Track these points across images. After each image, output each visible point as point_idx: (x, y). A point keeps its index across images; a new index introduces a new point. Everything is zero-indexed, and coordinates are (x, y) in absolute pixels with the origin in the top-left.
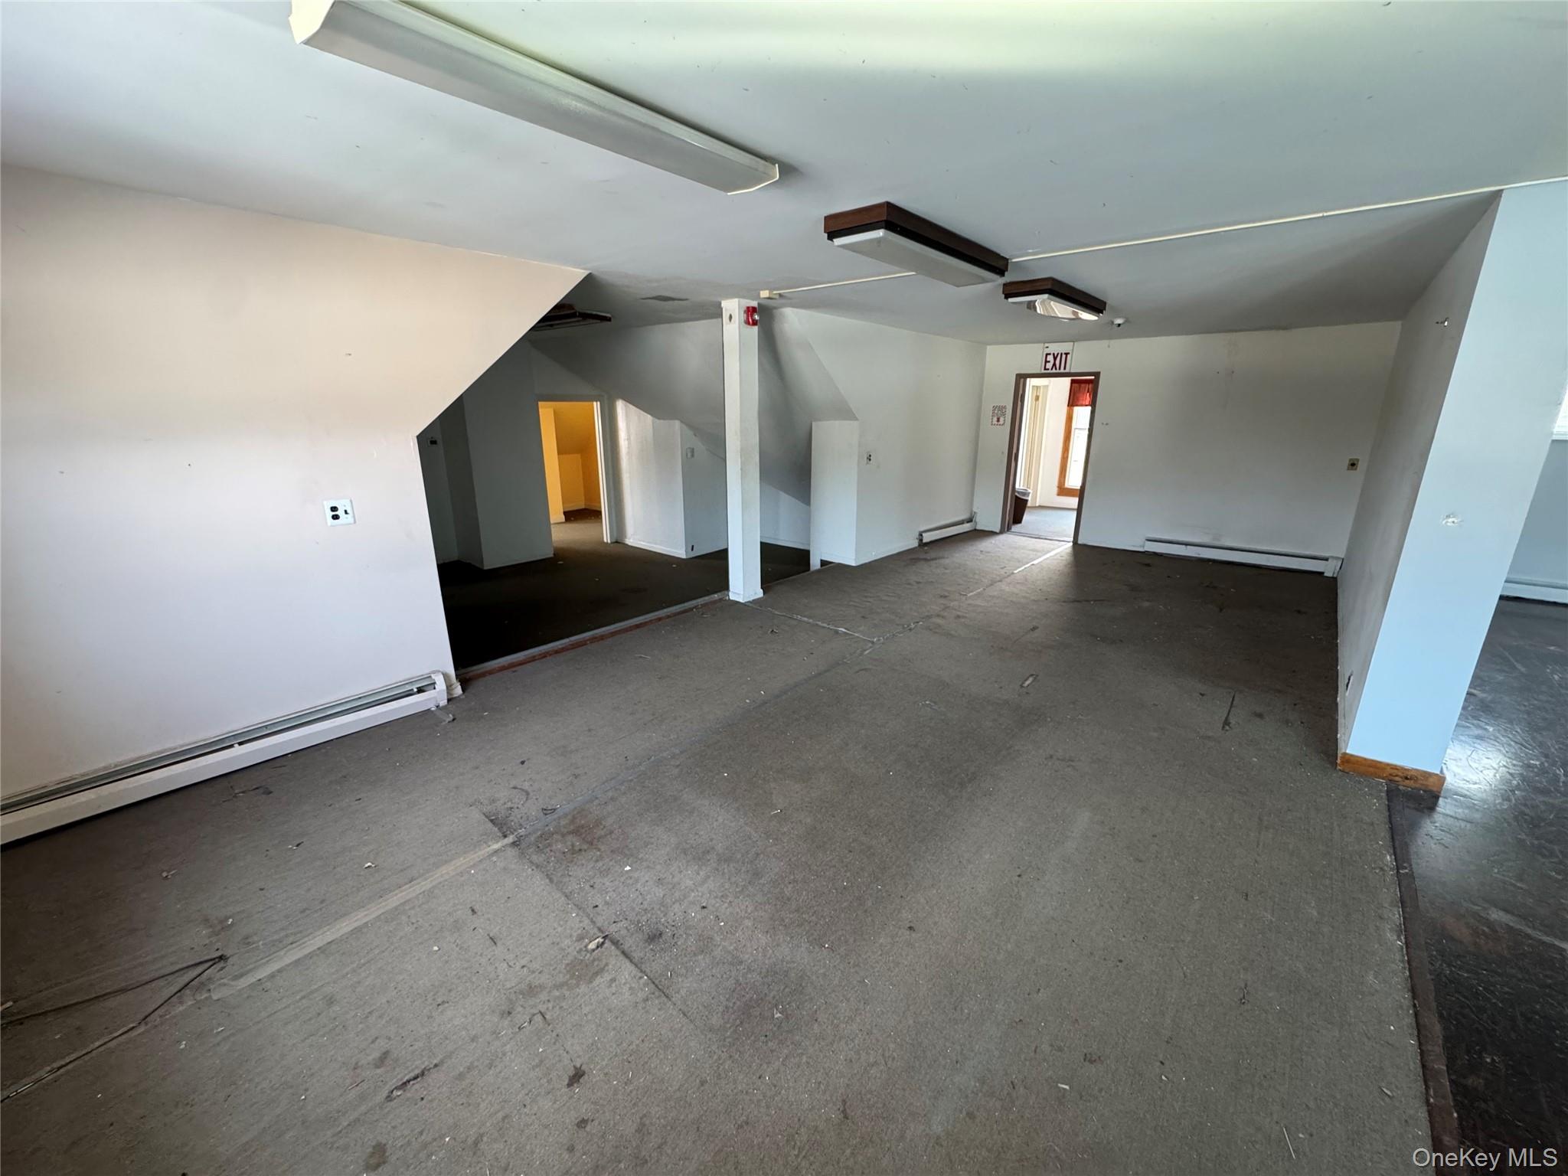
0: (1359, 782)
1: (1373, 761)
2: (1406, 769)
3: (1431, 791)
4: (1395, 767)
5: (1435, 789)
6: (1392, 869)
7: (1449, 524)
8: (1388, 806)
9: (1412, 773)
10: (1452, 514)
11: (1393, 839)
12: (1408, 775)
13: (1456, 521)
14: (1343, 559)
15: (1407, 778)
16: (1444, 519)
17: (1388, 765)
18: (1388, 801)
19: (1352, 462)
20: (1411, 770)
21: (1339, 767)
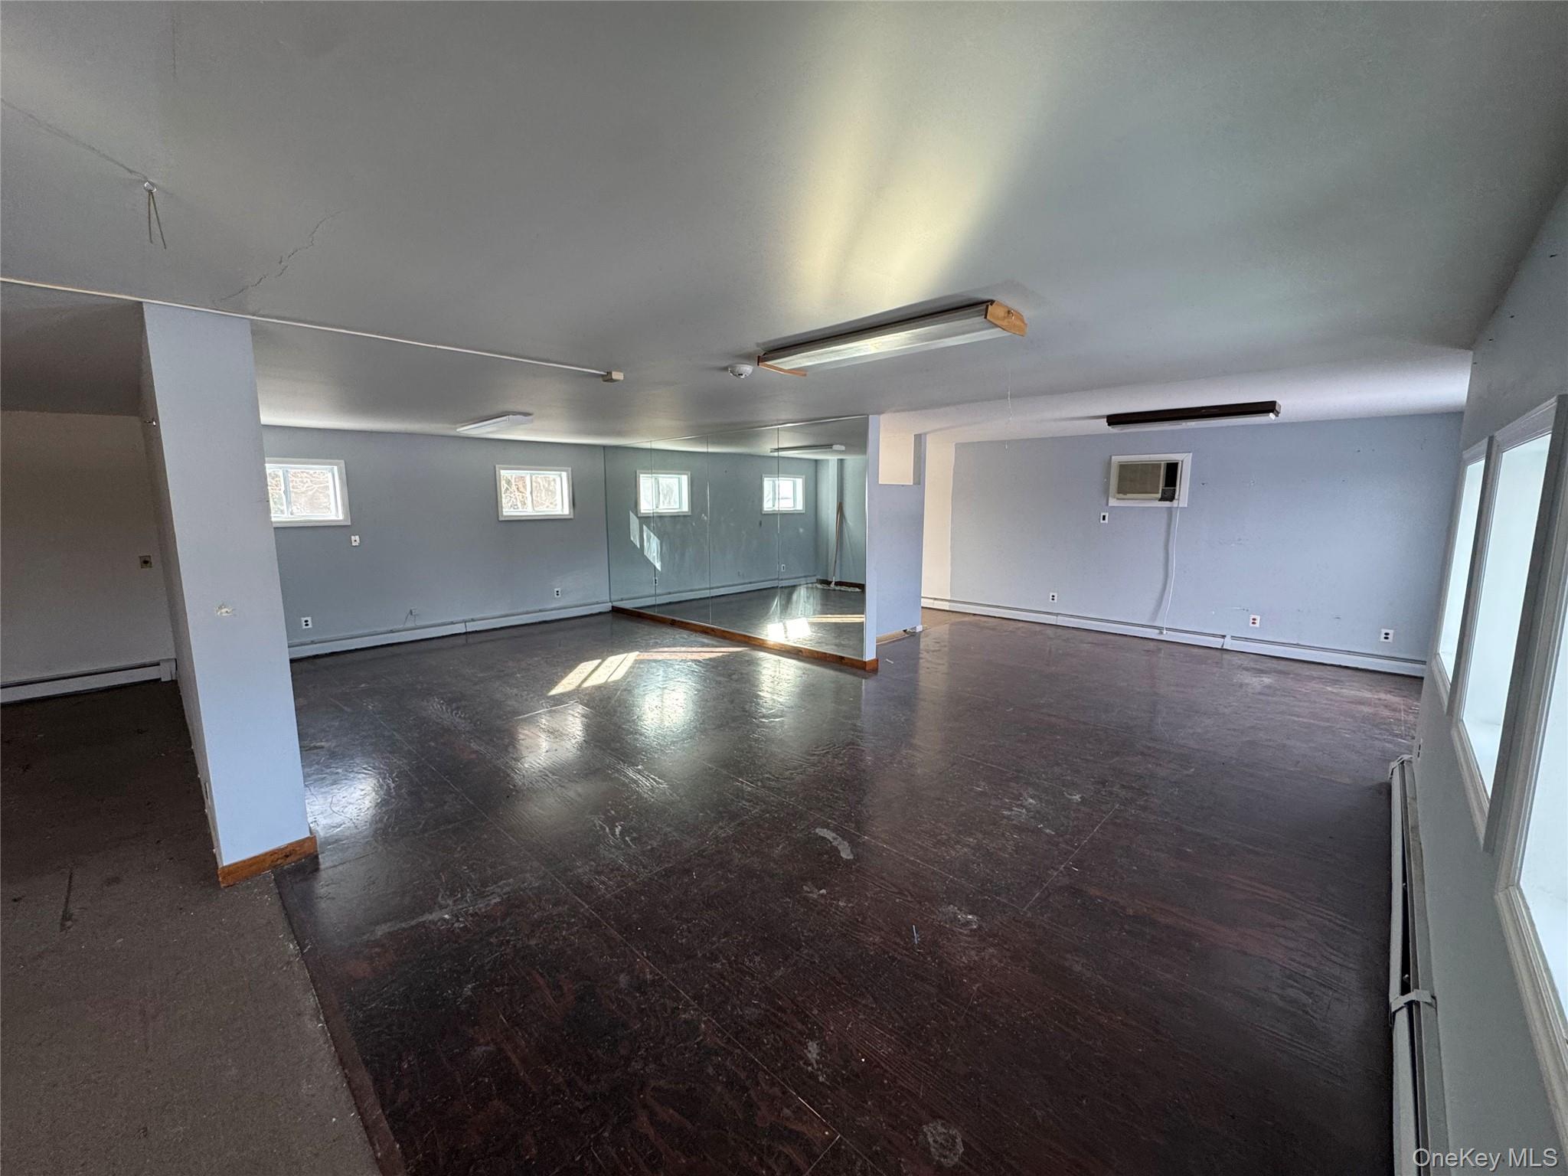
0: (248, 887)
1: (251, 859)
2: (283, 849)
3: (309, 855)
4: (273, 853)
5: (312, 851)
6: (297, 956)
7: (224, 615)
8: (280, 893)
9: (288, 849)
10: (223, 604)
11: (290, 924)
12: (287, 852)
13: (229, 611)
14: (176, 660)
15: (287, 856)
16: (217, 612)
17: (266, 854)
18: (278, 888)
19: (143, 559)
20: (286, 847)
21: (222, 885)
